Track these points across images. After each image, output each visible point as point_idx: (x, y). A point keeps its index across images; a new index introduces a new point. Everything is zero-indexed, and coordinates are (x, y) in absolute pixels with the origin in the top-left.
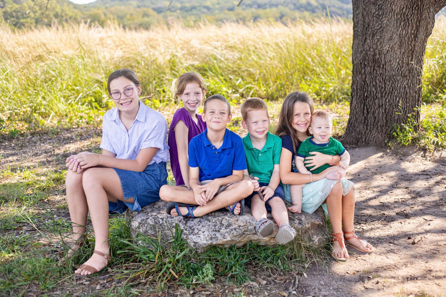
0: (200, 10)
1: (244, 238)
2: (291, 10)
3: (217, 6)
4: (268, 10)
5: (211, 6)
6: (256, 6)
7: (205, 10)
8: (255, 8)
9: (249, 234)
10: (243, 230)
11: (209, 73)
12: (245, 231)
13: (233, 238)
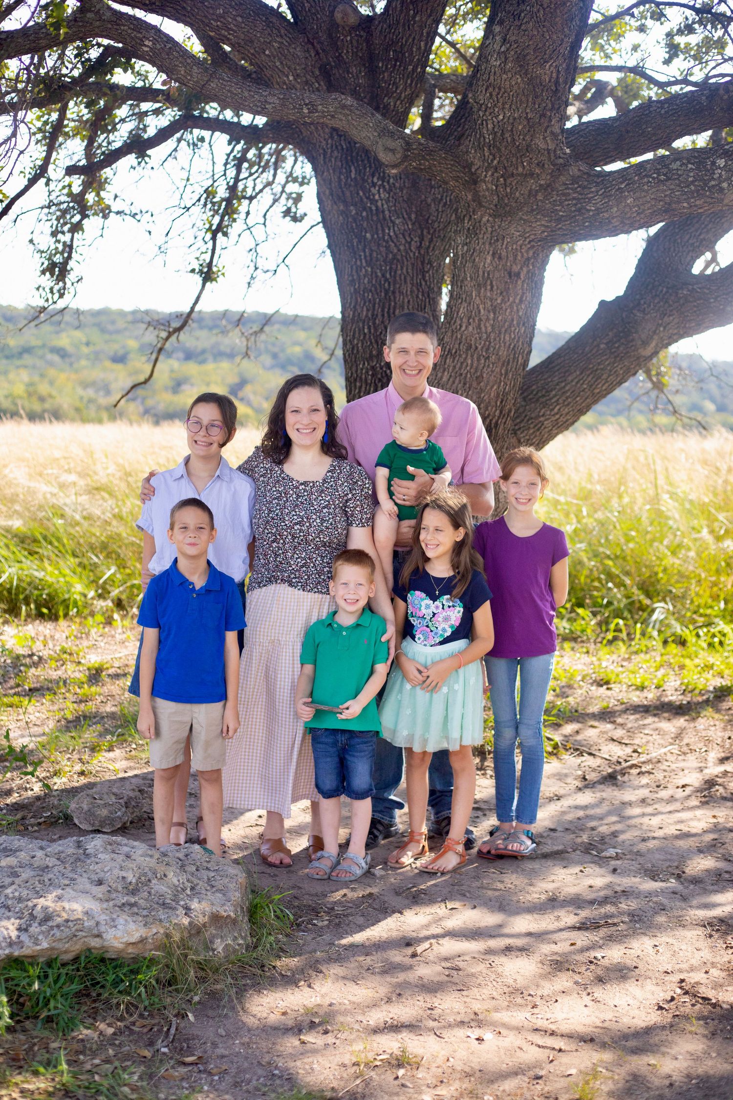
0: (42, 357)
1: (76, 943)
2: (264, 367)
3: (85, 350)
4: (210, 366)
5: (70, 349)
6: (181, 355)
7: (56, 358)
8: (178, 359)
9: (85, 937)
10: (73, 929)
11: (46, 550)
12: (77, 930)
13: (54, 944)
